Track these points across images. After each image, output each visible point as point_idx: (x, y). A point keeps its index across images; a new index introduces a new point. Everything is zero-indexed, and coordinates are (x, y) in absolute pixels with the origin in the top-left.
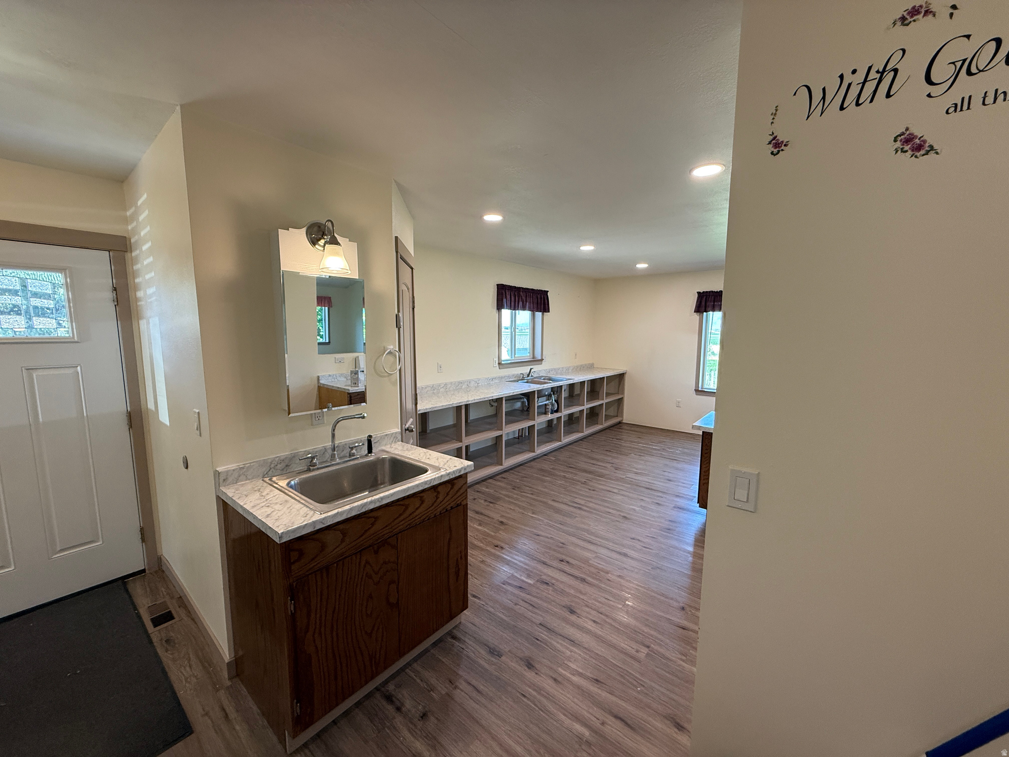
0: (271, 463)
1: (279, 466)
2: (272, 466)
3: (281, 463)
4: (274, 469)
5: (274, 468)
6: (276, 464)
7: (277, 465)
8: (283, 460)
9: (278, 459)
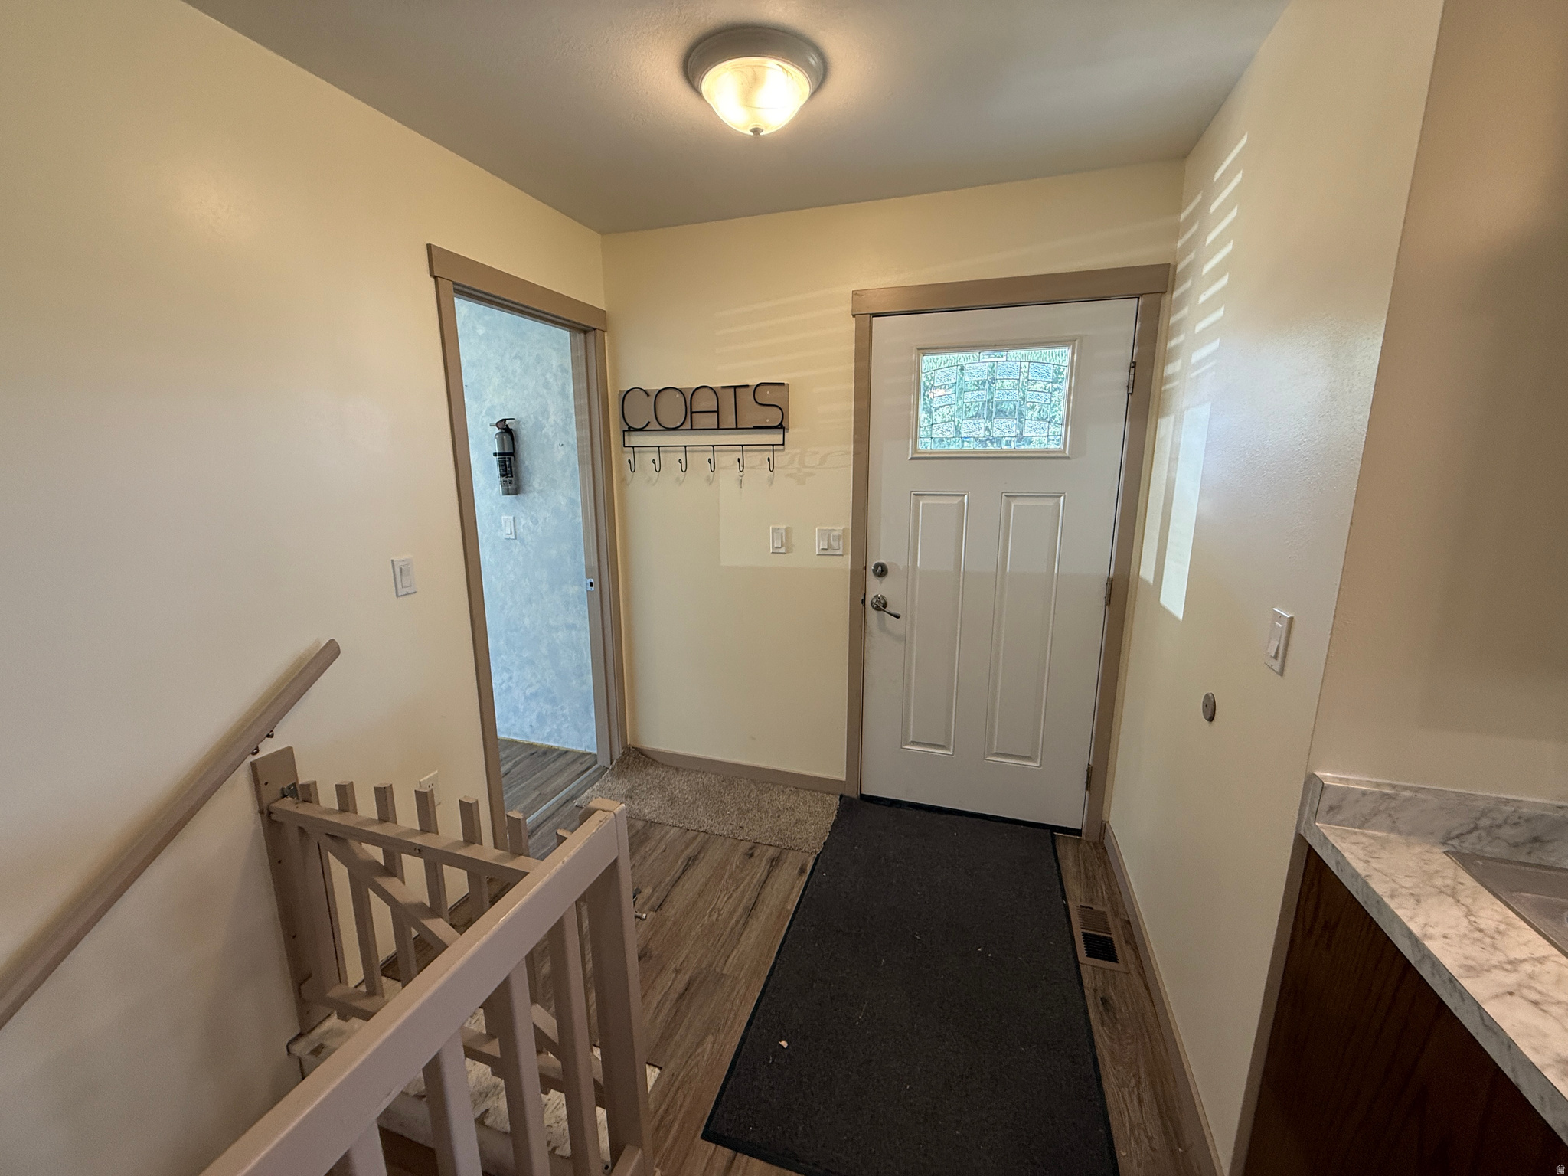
0: (1484, 813)
1: (1507, 832)
2: (1485, 822)
3: (1516, 824)
4: (1489, 833)
5: (1489, 830)
6: (1498, 822)
7: (1499, 826)
8: (1528, 820)
9: (1510, 809)
